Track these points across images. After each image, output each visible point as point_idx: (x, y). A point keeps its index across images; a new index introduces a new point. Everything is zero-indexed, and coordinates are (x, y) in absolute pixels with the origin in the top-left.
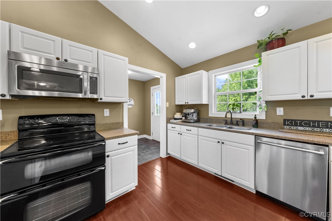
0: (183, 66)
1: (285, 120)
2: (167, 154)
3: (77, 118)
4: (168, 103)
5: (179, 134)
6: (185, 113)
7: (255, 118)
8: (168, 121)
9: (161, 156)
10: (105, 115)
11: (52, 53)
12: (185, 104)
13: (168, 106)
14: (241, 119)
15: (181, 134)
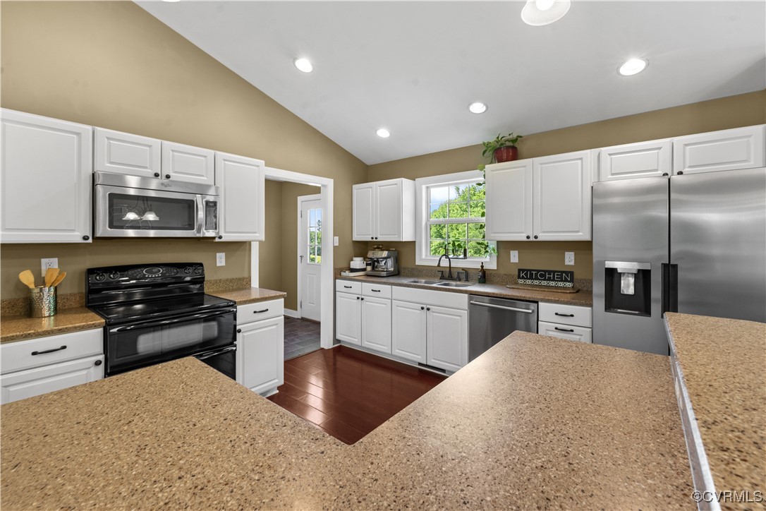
0: (370, 161)
1: (519, 270)
2: (336, 341)
3: (175, 271)
4: (337, 238)
5: (358, 298)
6: (371, 259)
7: (482, 267)
8: (337, 275)
9: (322, 346)
10: (218, 264)
11: (148, 166)
12: (371, 240)
13: (337, 244)
14: (463, 269)
15: (362, 299)
